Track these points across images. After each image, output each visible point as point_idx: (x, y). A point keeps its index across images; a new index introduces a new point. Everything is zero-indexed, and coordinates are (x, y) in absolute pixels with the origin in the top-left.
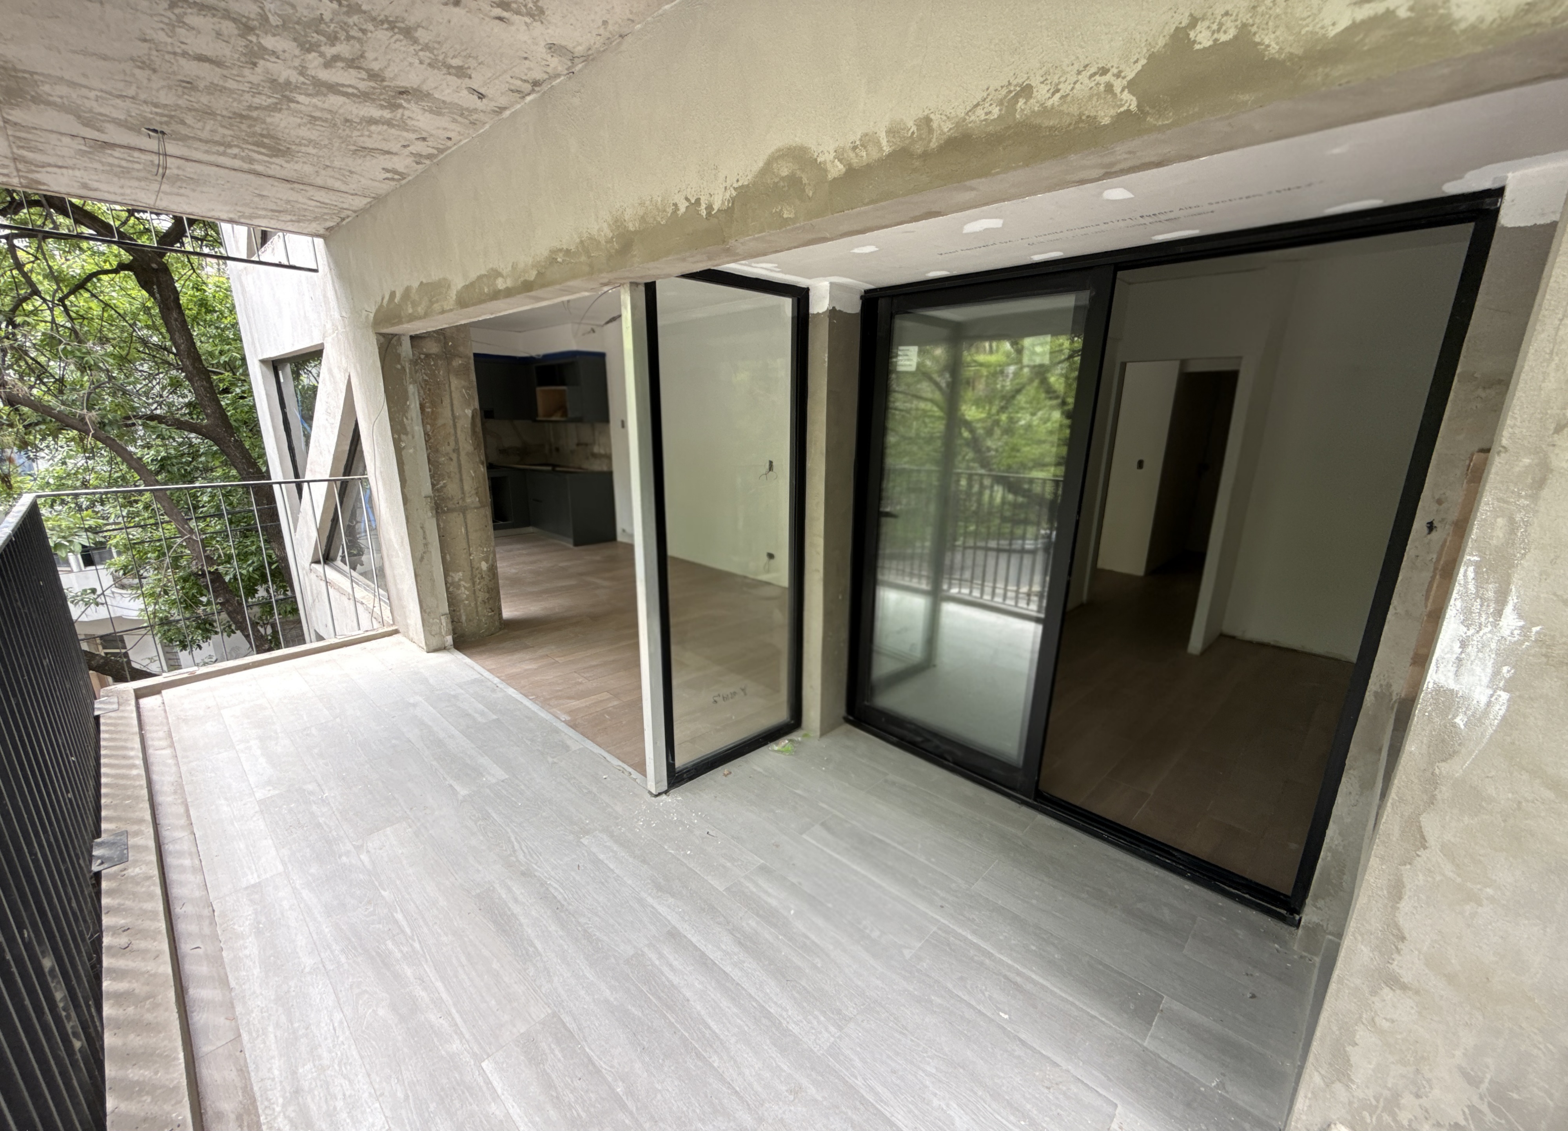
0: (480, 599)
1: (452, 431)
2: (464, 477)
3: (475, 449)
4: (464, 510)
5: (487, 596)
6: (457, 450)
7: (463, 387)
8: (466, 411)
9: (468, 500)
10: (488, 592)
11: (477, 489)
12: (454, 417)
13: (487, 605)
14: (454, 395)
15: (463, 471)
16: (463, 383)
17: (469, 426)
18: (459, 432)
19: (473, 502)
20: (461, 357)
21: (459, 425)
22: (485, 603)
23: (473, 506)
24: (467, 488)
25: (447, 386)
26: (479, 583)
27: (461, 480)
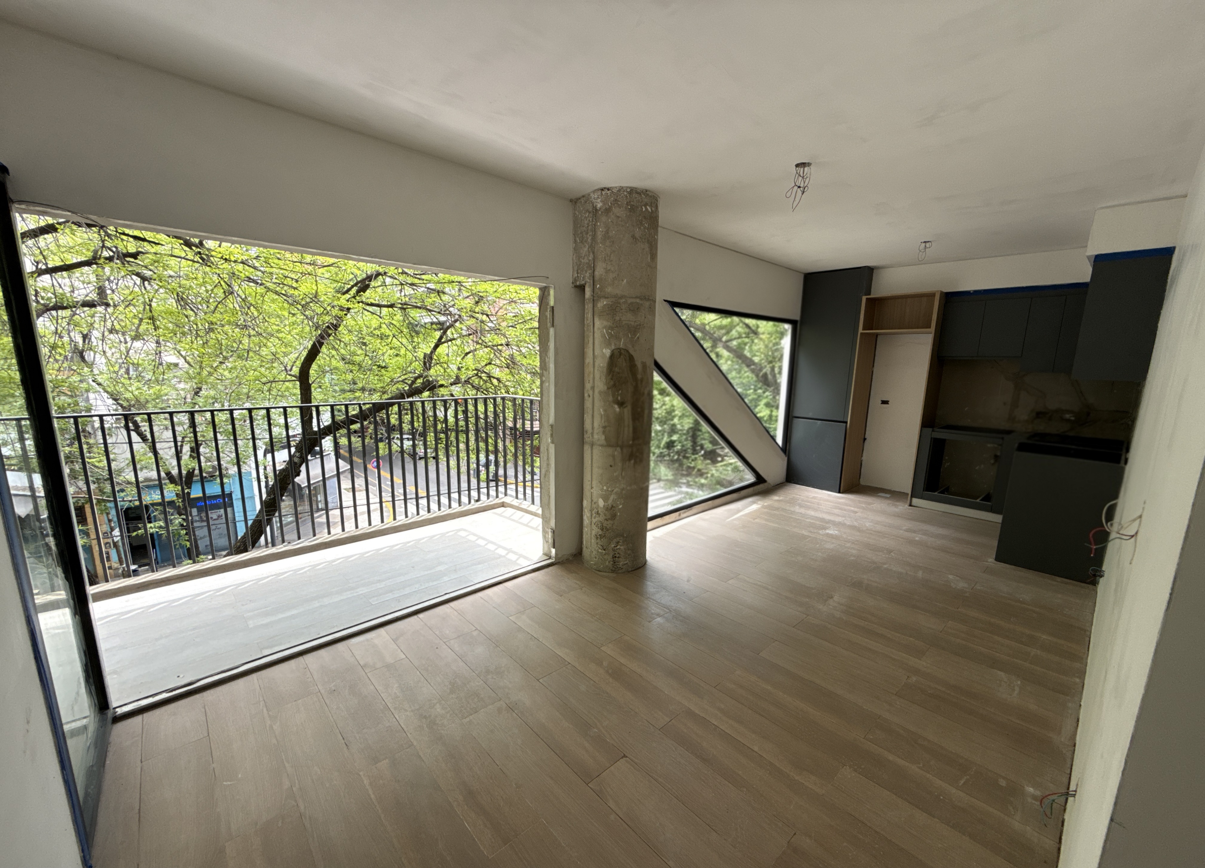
0: (594, 533)
1: (592, 369)
2: (595, 413)
3: (608, 388)
4: (592, 445)
5: (601, 532)
6: (593, 388)
7: (605, 327)
8: (604, 351)
9: (596, 436)
10: (602, 530)
11: (605, 427)
12: (594, 357)
13: (599, 541)
14: (595, 335)
15: (595, 408)
16: (605, 323)
17: (606, 365)
18: (596, 371)
19: (599, 440)
20: (606, 298)
21: (596, 364)
22: (597, 538)
23: (599, 443)
24: (596, 425)
25: (592, 326)
26: (595, 518)
27: (593, 416)
